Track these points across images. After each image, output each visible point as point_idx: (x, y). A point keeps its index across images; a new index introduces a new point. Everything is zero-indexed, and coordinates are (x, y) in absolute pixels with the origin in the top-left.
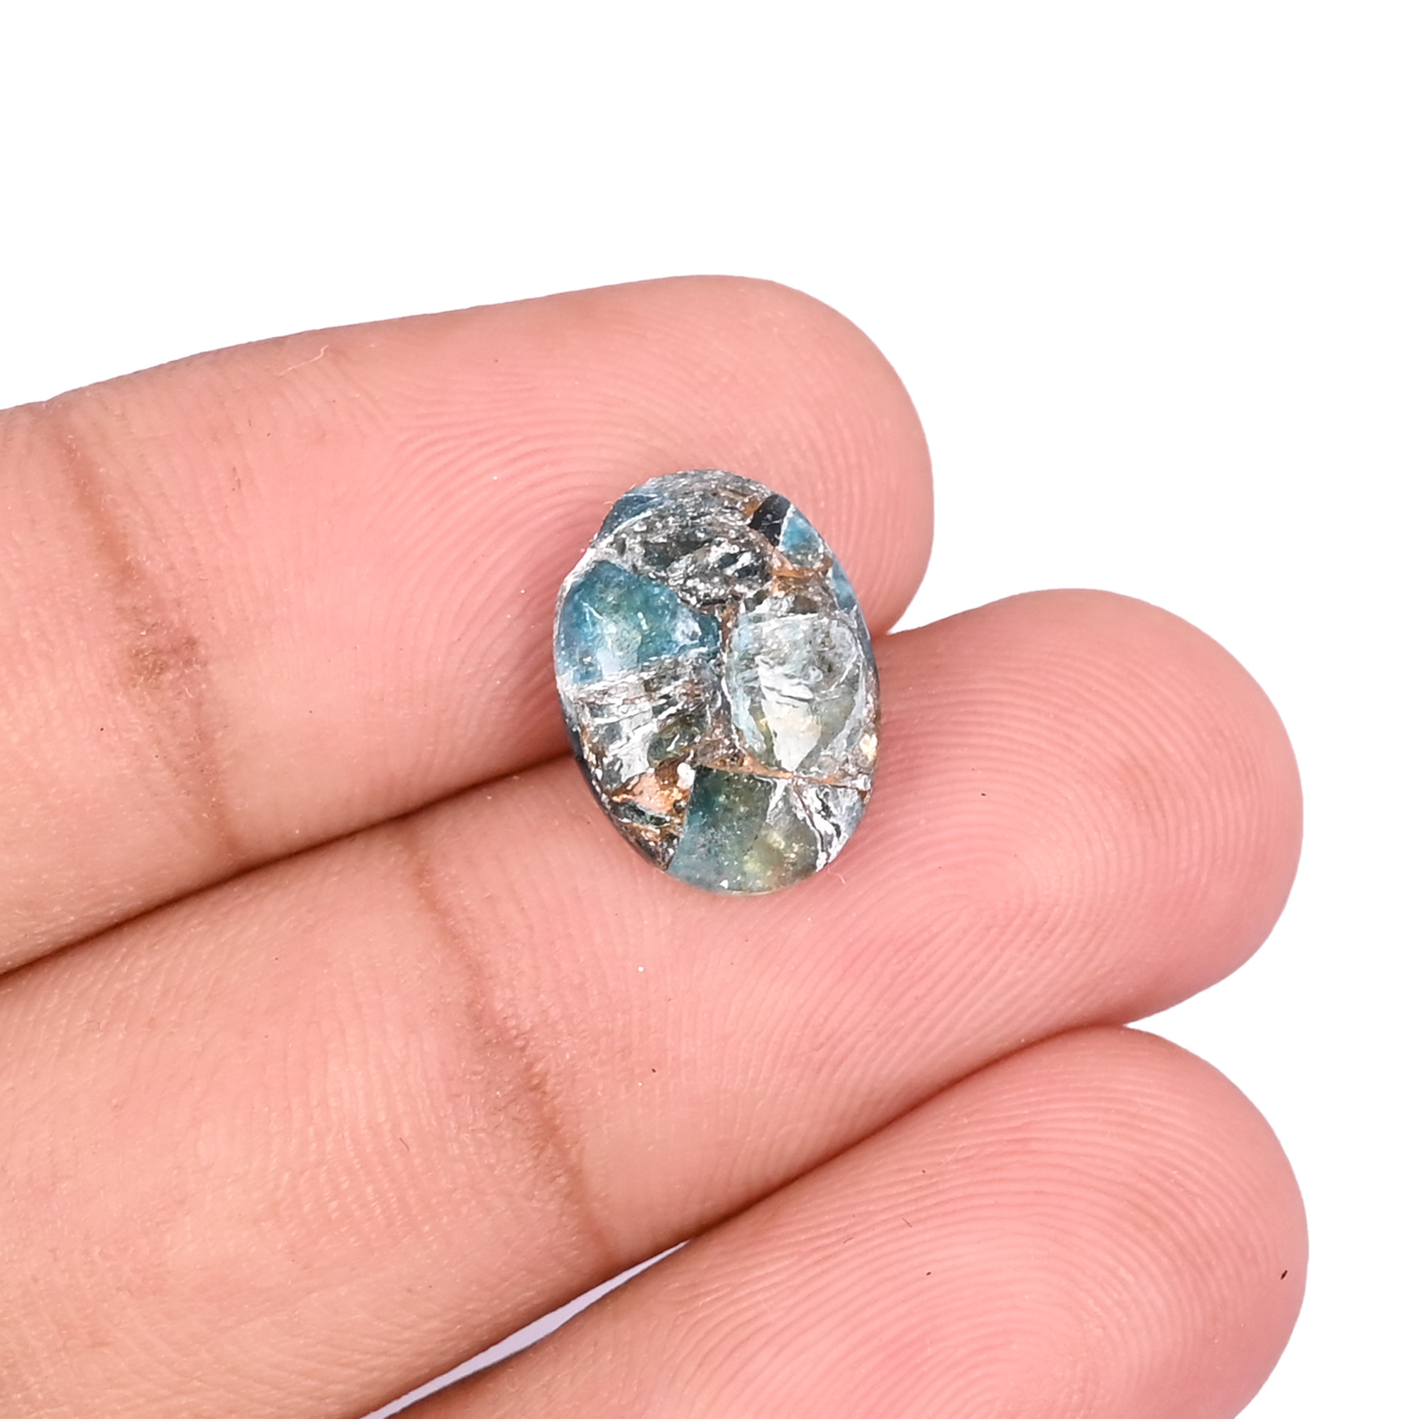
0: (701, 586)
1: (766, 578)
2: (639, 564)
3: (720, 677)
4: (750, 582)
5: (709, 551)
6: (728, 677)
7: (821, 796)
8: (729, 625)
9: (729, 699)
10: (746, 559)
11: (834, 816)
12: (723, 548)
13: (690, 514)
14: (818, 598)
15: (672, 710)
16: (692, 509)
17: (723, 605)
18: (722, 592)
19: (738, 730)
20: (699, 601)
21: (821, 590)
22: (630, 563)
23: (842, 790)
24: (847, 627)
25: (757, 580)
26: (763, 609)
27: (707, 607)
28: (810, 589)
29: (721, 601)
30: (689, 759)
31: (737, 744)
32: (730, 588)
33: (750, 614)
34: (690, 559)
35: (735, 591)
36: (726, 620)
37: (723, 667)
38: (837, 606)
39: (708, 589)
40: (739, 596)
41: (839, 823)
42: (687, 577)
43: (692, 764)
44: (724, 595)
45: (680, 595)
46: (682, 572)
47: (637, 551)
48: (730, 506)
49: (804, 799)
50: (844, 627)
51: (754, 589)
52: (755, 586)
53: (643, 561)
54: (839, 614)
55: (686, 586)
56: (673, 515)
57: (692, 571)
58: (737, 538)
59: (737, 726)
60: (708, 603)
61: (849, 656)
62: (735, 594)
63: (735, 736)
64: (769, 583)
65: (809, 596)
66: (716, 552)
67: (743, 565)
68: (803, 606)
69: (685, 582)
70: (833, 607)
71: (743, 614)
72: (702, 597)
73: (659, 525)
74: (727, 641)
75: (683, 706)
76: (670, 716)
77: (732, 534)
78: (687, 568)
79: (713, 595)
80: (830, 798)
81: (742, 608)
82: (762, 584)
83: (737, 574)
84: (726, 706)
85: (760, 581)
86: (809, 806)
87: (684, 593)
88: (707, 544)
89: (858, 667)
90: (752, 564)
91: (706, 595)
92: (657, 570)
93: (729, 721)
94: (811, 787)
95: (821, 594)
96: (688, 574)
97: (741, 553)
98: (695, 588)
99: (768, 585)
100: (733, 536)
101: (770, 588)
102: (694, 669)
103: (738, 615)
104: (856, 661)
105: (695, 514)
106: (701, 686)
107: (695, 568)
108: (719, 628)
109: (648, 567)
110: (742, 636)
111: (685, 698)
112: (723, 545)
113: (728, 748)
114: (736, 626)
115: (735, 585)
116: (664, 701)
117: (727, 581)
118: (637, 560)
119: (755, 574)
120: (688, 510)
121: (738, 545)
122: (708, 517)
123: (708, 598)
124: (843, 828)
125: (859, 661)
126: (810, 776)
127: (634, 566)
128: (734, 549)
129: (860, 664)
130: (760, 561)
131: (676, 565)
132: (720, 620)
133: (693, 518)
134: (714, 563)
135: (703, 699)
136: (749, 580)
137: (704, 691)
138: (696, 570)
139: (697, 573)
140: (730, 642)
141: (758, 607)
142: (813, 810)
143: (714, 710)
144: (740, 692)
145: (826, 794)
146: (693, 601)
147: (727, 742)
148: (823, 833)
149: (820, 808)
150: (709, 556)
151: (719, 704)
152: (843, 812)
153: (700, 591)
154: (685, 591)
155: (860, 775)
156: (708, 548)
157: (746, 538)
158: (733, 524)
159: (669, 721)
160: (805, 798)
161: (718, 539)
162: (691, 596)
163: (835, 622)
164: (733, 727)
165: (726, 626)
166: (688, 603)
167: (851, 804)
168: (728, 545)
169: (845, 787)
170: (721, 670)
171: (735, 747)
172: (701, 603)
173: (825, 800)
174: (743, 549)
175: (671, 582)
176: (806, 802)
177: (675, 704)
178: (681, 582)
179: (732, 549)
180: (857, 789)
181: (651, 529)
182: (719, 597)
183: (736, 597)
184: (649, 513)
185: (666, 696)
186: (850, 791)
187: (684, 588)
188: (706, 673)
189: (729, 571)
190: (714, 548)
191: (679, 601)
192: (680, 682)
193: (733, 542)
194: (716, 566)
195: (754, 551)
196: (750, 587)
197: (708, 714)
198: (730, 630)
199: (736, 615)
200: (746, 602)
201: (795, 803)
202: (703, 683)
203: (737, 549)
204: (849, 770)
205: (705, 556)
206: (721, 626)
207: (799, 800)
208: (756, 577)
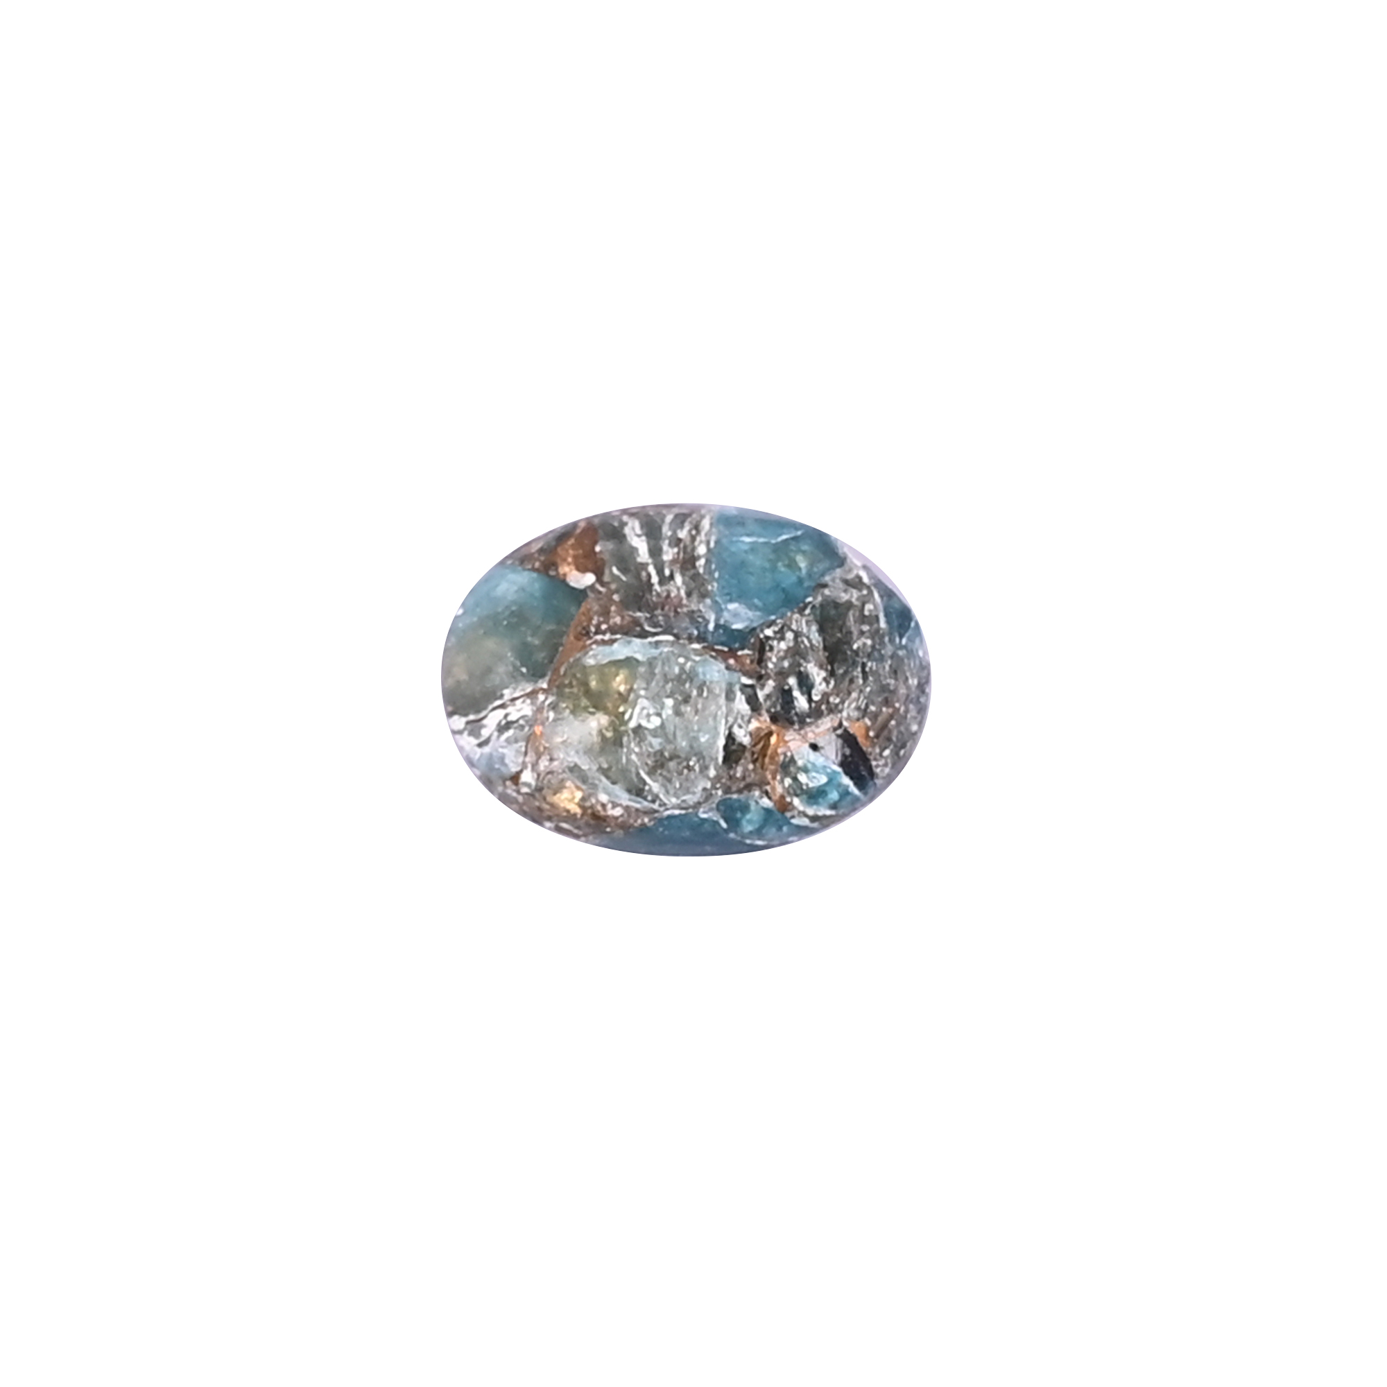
0: (783, 645)
1: (774, 719)
2: (827, 592)
3: (677, 637)
4: (774, 699)
5: (821, 667)
6: (672, 644)
7: (521, 722)
8: (732, 661)
9: (650, 639)
10: (801, 703)
11: (499, 737)
12: (820, 684)
13: (869, 664)
14: (739, 772)
15: (655, 579)
16: (874, 668)
17: (756, 662)
18: (770, 665)
19: (612, 641)
20: (768, 638)
21: (748, 780)
22: (830, 583)
23: (523, 749)
24: (701, 800)
25: (775, 707)
26: (741, 704)
27: (758, 645)
28: (751, 767)
29: (761, 661)
30: (598, 587)
31: (599, 637)
32: (772, 674)
33: (737, 687)
34: (817, 645)
35: (768, 679)
36: (736, 658)
37: (686, 642)
38: (728, 796)
39: (779, 652)
40: (762, 682)
41: (491, 744)
42: (797, 635)
43: (592, 587)
44: (766, 667)
45: (778, 621)
46: (805, 630)
47: (843, 595)
48: (868, 710)
49: (521, 700)
50: (702, 796)
51: (765, 700)
52: (768, 703)
53: (829, 596)
54: (716, 794)
55: (787, 631)
56: (873, 647)
57: (803, 642)
58: (828, 702)
59: (619, 641)
60: (762, 648)
61: (667, 792)
62: (765, 677)
63: (607, 637)
64: (768, 719)
65: (742, 761)
66: (818, 675)
67: (796, 698)
68: (733, 751)
69: (792, 631)
70: (727, 790)
71: (739, 679)
72: (770, 642)
73: (866, 628)
74: (713, 654)
75: (656, 591)
76: (649, 576)
77: (835, 699)
78: (808, 638)
79: (769, 654)
80: (517, 731)
81: (746, 680)
82: (768, 711)
83: (786, 687)
84: (644, 635)
85: (773, 710)
86: (514, 705)
87: (780, 626)
88: (829, 668)
89: (653, 801)
90: (794, 708)
91: (771, 648)
92: (814, 607)
93: (626, 634)
94: (533, 710)
95: (744, 778)
96: (800, 636)
97: (810, 700)
98: (782, 638)
99: (766, 717)
100: (831, 699)
101: (762, 719)
102: (693, 612)
103: (740, 674)
104: (661, 800)
105: (867, 669)
106: (672, 614)
107: (806, 646)
108: (731, 650)
109: (820, 598)
110: (715, 672)
111: (665, 594)
112: (824, 685)
113: (598, 626)
114: (728, 668)
115: (774, 681)
116: (667, 572)
117: (782, 675)
118: (830, 591)
119: (782, 708)
120: (874, 664)
121: (820, 700)
122: (861, 681)
123: (767, 648)
124: (487, 749)
125: (660, 805)
126: (545, 711)
127: (825, 586)
128: (816, 695)
129: (656, 806)
130: (795, 718)
131: (814, 628)
132: (740, 653)
133: (864, 665)
134: (806, 667)
135: (658, 612)
136: (778, 699)
137: (666, 616)
138: (802, 646)
139: (800, 646)
140: (712, 656)
141: (743, 697)
142: (509, 709)
143: (643, 620)
144: (655, 652)
145: (522, 727)
146: (769, 632)
147: (604, 627)
148: (485, 722)
149: (510, 718)
150: (815, 665)
151: (647, 628)
152: (500, 750)
153: (779, 643)
154: (782, 628)
155: (535, 776)
156: (825, 667)
157: (825, 712)
158: (846, 704)
159: (644, 574)
160: (524, 702)
161: (832, 682)
162: (775, 633)
163: (709, 785)
164: (618, 636)
165: (731, 657)
166: (769, 627)
167: (507, 761)
168: (822, 690)
169: (526, 753)
170: (684, 639)
171: (596, 633)
172: (764, 640)
173: (516, 725)
174: (813, 705)
175: (796, 616)
176: (518, 702)
177: (661, 583)
178: (794, 627)
179: (817, 693)
180: (521, 771)
181: (863, 619)
182: (766, 661)
183: (760, 678)
184: (883, 624)
185: (672, 577)
186: (521, 760)
187: (786, 628)
188: (685, 623)
189: (792, 681)
190: (823, 674)
191: (773, 617)
192: (683, 593)
193: (825, 697)
194: (802, 669)
195: (809, 717)
196: (768, 697)
197: (639, 614)
198: (725, 660)
199: (740, 671)
200: (752, 686)
201: (520, 688)
202: (675, 616)
203: (816, 698)
204: (543, 761)
205: (816, 661)
206: (732, 653)
207: (522, 693)
208: (779, 708)
